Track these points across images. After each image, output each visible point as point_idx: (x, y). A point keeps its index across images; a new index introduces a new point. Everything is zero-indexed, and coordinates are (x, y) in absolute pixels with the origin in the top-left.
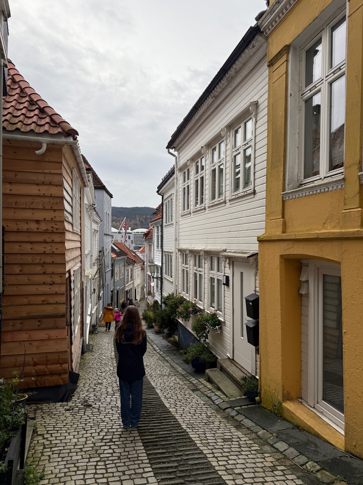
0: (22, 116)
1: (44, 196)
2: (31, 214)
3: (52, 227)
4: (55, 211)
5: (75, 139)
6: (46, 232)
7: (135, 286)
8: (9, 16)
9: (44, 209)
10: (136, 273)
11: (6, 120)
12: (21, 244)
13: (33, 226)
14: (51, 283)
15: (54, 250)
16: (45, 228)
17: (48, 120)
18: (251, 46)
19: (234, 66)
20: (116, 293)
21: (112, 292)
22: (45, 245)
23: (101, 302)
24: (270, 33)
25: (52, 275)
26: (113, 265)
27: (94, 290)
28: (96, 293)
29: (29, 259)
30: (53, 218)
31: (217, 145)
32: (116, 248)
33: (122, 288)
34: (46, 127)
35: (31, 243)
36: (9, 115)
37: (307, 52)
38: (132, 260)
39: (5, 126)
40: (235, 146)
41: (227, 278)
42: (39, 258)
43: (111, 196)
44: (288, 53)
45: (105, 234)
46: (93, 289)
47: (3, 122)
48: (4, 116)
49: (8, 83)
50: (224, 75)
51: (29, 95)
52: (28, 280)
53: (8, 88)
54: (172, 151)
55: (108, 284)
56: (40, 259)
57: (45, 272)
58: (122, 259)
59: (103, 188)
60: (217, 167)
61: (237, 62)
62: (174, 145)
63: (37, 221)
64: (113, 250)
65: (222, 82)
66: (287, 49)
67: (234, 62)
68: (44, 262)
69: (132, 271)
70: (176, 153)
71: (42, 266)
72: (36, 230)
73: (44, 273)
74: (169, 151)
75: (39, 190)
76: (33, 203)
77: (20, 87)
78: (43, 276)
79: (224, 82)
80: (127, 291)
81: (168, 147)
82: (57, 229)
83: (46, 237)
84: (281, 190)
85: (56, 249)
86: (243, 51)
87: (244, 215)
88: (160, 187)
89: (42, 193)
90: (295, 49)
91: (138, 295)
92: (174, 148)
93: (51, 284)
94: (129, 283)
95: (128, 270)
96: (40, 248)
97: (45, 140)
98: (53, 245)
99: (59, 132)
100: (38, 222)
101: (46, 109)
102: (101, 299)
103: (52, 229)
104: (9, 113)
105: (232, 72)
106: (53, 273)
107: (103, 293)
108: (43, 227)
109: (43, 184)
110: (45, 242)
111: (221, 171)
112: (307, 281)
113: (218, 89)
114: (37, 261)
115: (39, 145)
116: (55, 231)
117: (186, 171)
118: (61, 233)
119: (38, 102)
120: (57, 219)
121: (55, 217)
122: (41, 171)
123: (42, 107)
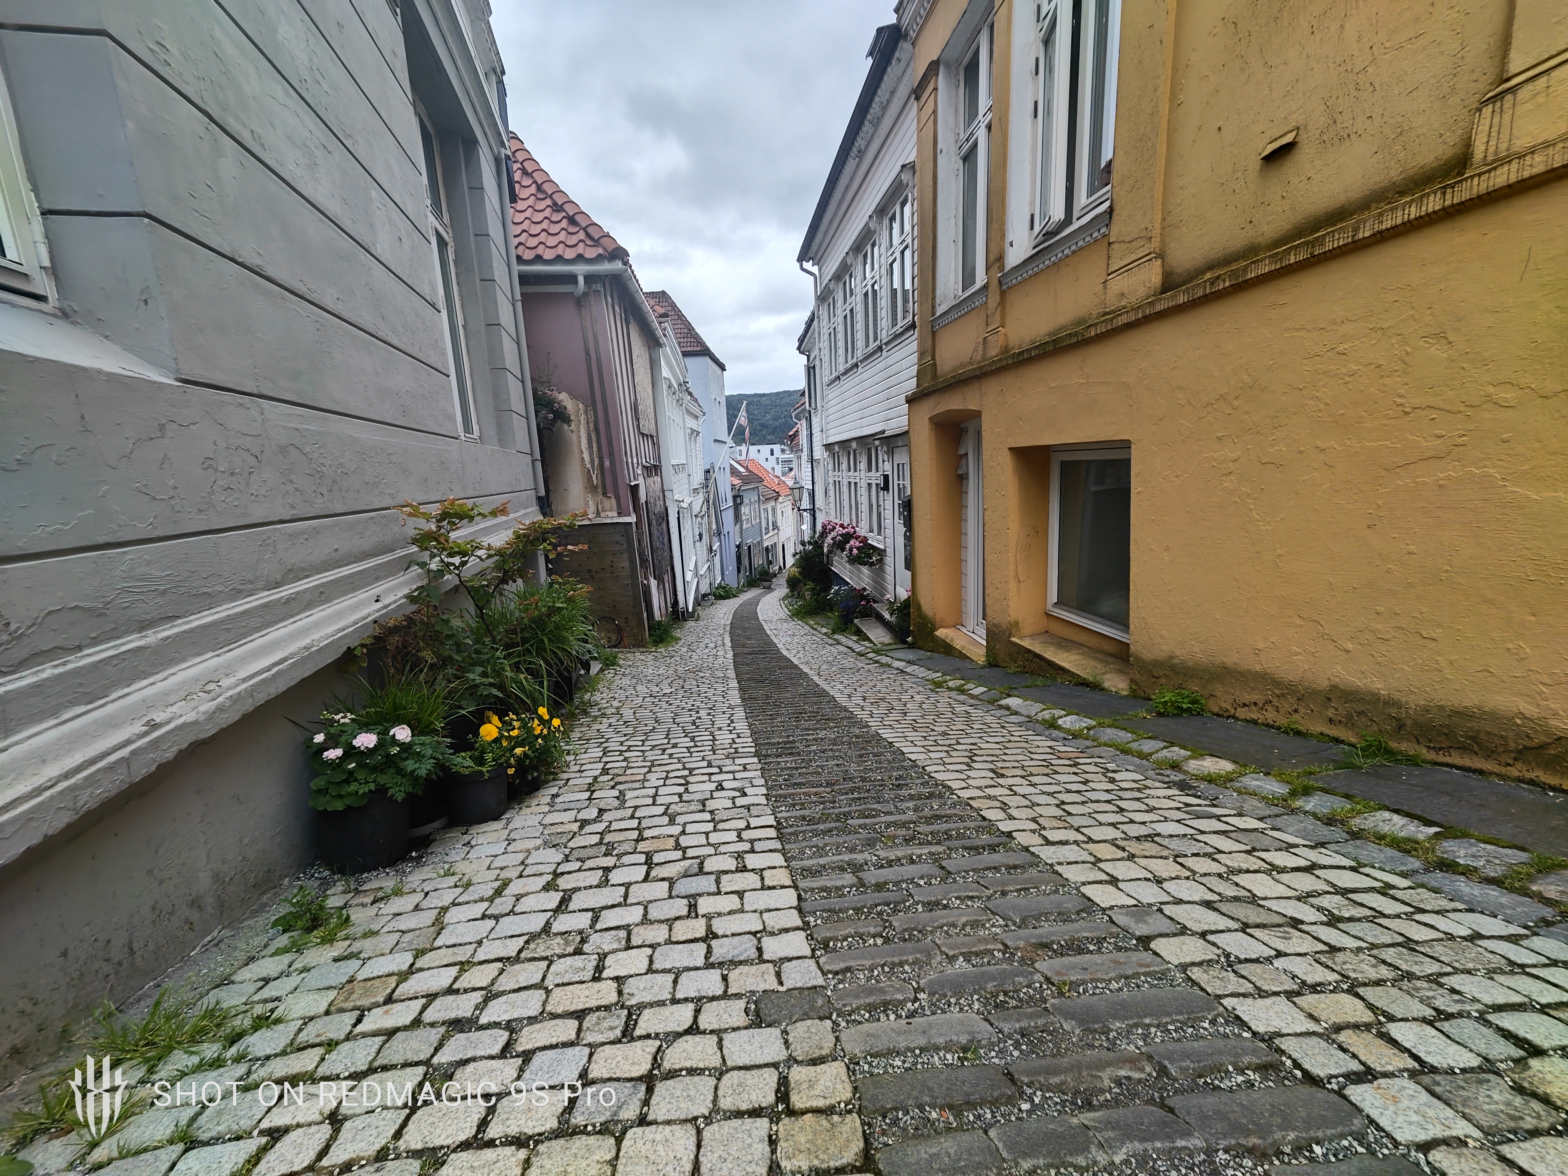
0: (543, 234)
5: (626, 263)
7: (782, 540)
8: (503, 72)
11: (520, 244)
17: (582, 235)
18: (894, 62)
19: (877, 99)
20: (747, 552)
21: (738, 547)
23: (717, 558)
24: (916, 38)
27: (700, 535)
28: (704, 540)
31: (869, 247)
32: (742, 470)
33: (758, 543)
34: (580, 249)
36: (524, 234)
37: (966, 69)
38: (774, 490)
39: (520, 253)
40: (891, 246)
41: (886, 477)
43: (722, 368)
44: (937, 75)
45: (715, 441)
46: (697, 534)
47: (516, 247)
48: (515, 236)
49: (517, 176)
50: (865, 117)
51: (551, 196)
53: (517, 186)
54: (808, 265)
55: (728, 532)
58: (753, 489)
59: (705, 352)
60: (869, 287)
61: (879, 92)
62: (811, 253)
64: (734, 472)
65: (864, 129)
66: (933, 67)
67: (875, 93)
69: (774, 510)
70: (815, 270)
74: (801, 266)
77: (535, 182)
79: (867, 127)
80: (767, 548)
81: (801, 259)
84: (930, 314)
86: (884, 71)
87: (904, 367)
88: (801, 340)
90: (948, 66)
91: (788, 555)
92: (811, 258)
94: (771, 533)
95: (766, 510)
97: (580, 269)
99: (600, 255)
101: (578, 218)
102: (715, 554)
104: (524, 231)
105: (875, 108)
107: (721, 546)
111: (875, 292)
112: (967, 454)
113: (860, 142)
115: (572, 279)
117: (831, 300)
119: (565, 207)
123: (571, 214)
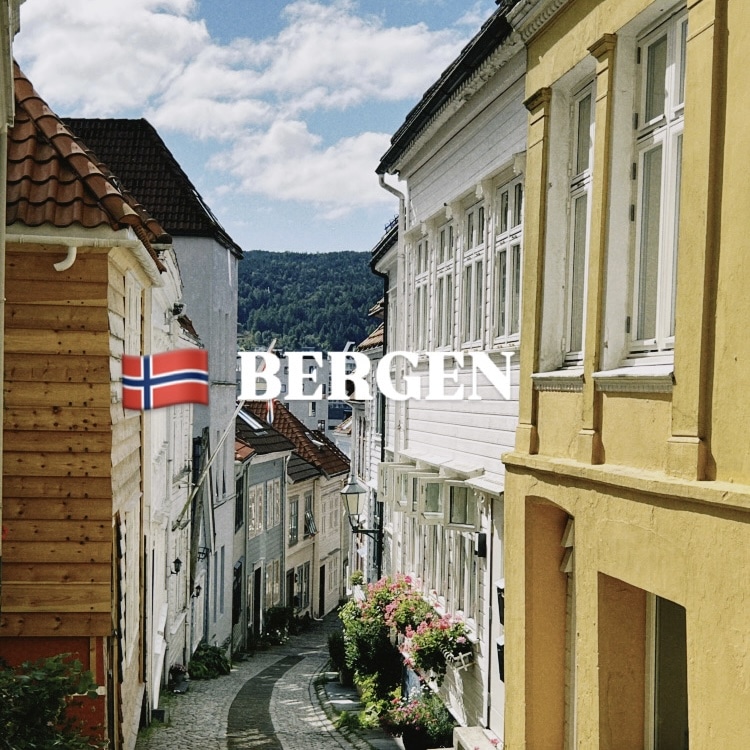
1: (69, 355)
2: (43, 394)
3: (85, 421)
4: (91, 387)
6: (73, 430)
7: (321, 556)
9: (69, 381)
10: (324, 510)
12: (22, 457)
13: (47, 419)
14: (83, 539)
15: (88, 469)
16: (70, 424)
17: (78, 189)
21: (237, 572)
22: (70, 459)
23: (200, 601)
25: (84, 523)
26: (240, 484)
29: (39, 488)
30: (88, 401)
32: (255, 424)
33: (275, 563)
34: (77, 211)
35: (43, 454)
38: (313, 463)
41: (482, 537)
42: (58, 487)
46: (172, 559)
52: (36, 532)
55: (223, 548)
56: (61, 490)
57: (69, 516)
58: (274, 462)
63: (55, 408)
64: (243, 431)
68: (69, 495)
69: (310, 501)
71: (64, 504)
72: (53, 428)
73: (69, 518)
74: (382, 180)
75: (60, 343)
76: (46, 370)
78: (66, 525)
80: (291, 574)
81: (380, 170)
82: (95, 425)
83: (72, 442)
84: (532, 368)
85: (94, 467)
89: (65, 348)
91: (330, 588)
93: (82, 543)
94: (300, 546)
96: (60, 465)
98: (86, 458)
100: (56, 410)
102: (198, 594)
103: (86, 425)
106: (86, 518)
107: (207, 575)
108: (67, 420)
109: (69, 328)
110: (70, 451)
114: (54, 492)
116: (91, 428)
118: (103, 434)
120: (97, 403)
121: (92, 400)
122: (64, 302)
